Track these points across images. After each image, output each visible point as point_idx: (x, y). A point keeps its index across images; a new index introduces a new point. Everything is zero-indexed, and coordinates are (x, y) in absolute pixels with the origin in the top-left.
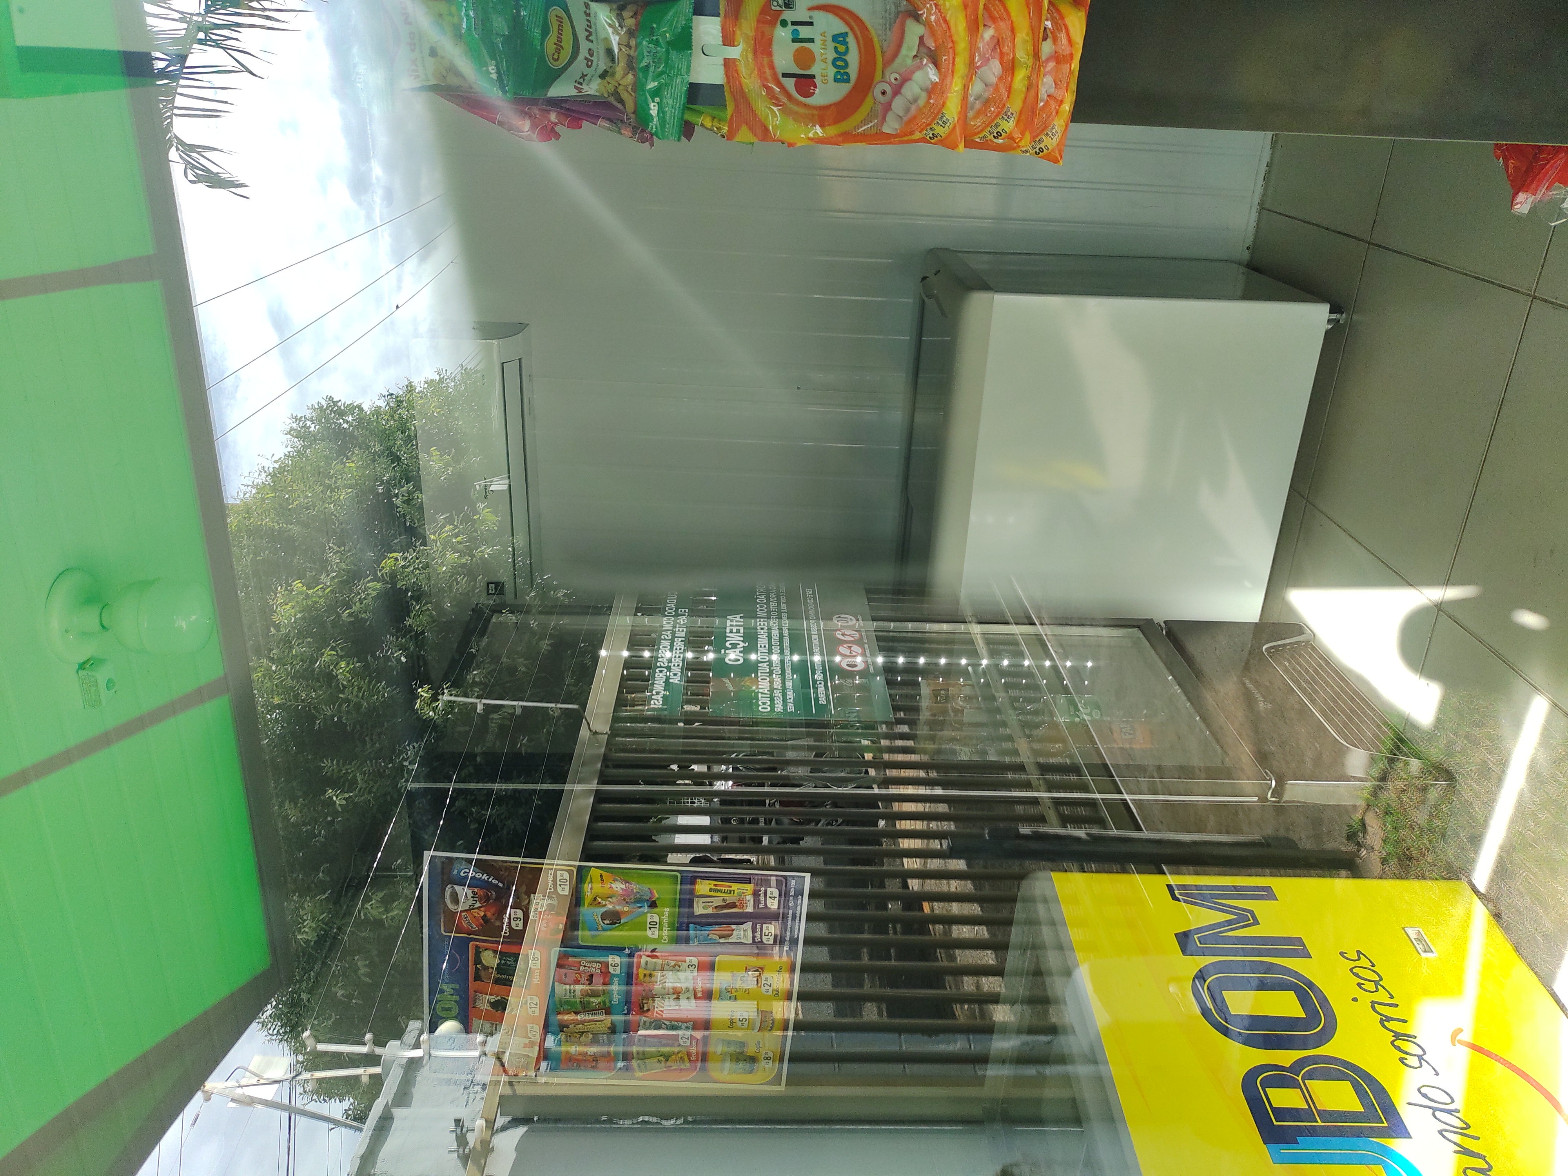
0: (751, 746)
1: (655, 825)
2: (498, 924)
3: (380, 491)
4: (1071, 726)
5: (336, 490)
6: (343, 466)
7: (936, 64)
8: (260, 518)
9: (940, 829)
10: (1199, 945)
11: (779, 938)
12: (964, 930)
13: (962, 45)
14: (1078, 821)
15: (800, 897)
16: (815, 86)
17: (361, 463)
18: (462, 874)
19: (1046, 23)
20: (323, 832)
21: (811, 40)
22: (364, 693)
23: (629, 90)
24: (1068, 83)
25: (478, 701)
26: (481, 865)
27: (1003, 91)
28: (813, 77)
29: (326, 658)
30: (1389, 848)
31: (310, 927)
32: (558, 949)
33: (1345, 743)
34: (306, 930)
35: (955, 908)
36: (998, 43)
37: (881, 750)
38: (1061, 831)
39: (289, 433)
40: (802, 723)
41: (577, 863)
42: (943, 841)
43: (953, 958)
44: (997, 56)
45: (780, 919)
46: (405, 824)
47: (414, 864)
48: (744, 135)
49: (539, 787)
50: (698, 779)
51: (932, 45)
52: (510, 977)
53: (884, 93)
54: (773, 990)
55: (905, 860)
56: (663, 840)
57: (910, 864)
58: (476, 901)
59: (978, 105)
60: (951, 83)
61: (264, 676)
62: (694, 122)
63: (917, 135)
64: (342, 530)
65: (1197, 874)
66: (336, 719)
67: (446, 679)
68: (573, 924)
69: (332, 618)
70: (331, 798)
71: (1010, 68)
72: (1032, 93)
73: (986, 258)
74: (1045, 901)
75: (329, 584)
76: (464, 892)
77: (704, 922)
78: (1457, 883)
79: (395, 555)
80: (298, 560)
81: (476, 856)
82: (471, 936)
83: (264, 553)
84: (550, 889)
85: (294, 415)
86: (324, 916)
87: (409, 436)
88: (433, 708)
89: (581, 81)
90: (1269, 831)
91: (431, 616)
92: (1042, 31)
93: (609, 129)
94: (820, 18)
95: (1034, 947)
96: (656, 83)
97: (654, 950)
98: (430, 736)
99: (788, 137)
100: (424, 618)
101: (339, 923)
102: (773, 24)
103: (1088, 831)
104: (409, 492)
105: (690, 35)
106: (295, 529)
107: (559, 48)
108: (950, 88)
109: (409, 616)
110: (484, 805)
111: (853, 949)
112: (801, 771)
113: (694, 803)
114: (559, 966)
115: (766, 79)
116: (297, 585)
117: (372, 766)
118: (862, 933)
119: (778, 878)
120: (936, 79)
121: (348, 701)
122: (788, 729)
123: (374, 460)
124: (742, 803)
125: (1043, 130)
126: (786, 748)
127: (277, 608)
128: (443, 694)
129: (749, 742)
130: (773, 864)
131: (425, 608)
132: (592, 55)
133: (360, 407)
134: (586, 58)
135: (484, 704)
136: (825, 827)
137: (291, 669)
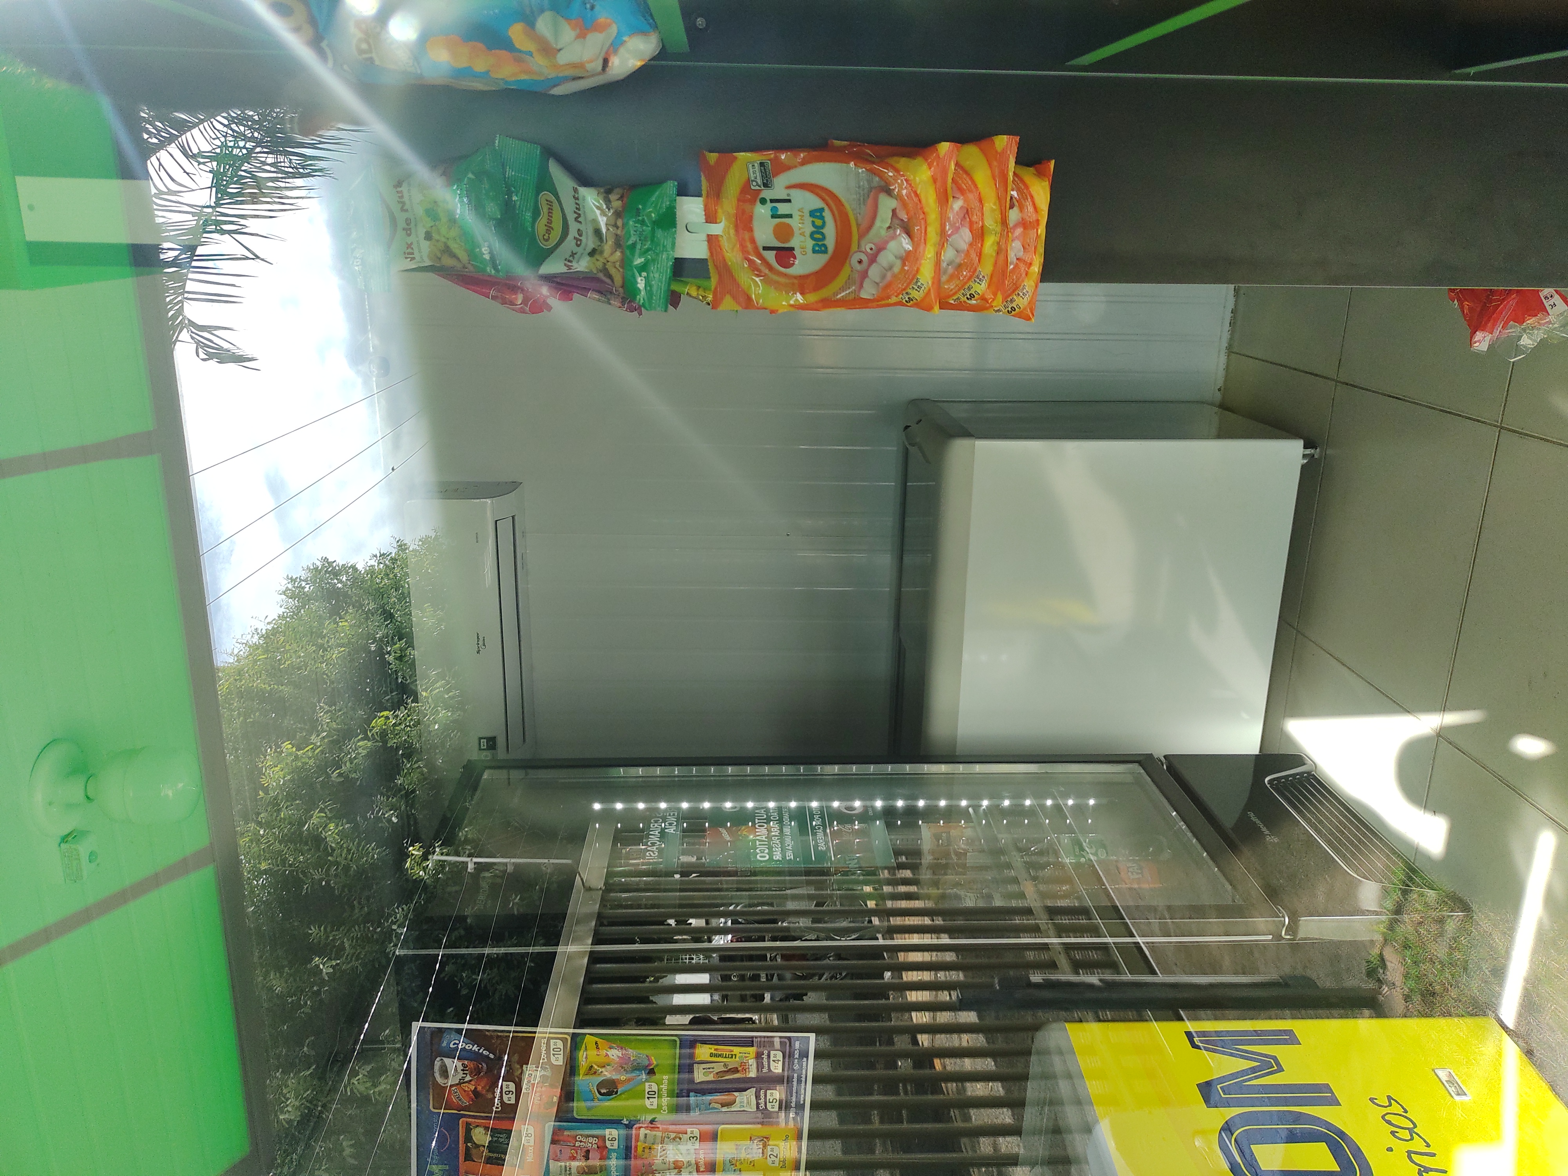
0: (750, 897)
1: (651, 985)
2: (490, 1096)
3: (373, 649)
4: (1077, 866)
5: (329, 649)
6: (336, 625)
7: (909, 234)
8: (251, 680)
9: (948, 978)
10: (1223, 1096)
11: (784, 1102)
12: (978, 1087)
13: (933, 216)
14: (1089, 966)
15: (805, 1059)
16: (795, 258)
17: (354, 622)
18: (451, 1046)
19: (1012, 193)
20: (309, 1003)
21: (790, 216)
22: (353, 854)
23: (617, 266)
24: (1035, 248)
25: (469, 859)
26: (471, 1035)
27: (973, 255)
28: (792, 249)
29: (315, 820)
30: (1411, 984)
31: (294, 1105)
32: (553, 1123)
33: (1356, 876)
34: (289, 1109)
35: (968, 1064)
36: (967, 212)
37: (883, 898)
38: (1073, 978)
39: (284, 593)
40: (801, 871)
41: (572, 1031)
42: (952, 992)
43: (967, 1118)
44: (967, 225)
45: (785, 1082)
46: (393, 991)
47: (402, 1034)
48: (728, 303)
49: (531, 950)
50: (698, 935)
51: (905, 217)
52: (502, 1156)
53: (860, 262)
54: (780, 1161)
55: (914, 1014)
56: (661, 1000)
57: (920, 1018)
58: (466, 1074)
59: (950, 270)
60: (924, 251)
61: (251, 841)
62: (681, 292)
63: (894, 299)
64: (333, 689)
65: (1216, 1019)
66: (324, 883)
67: (436, 838)
68: (568, 1094)
69: (321, 779)
70: (317, 966)
71: (979, 235)
72: (1002, 257)
73: (966, 406)
74: (1061, 1053)
75: (319, 744)
76: (453, 1064)
77: (704, 1090)
78: (1485, 1019)
79: (385, 713)
80: (288, 722)
81: (466, 1026)
82: (462, 1112)
83: (254, 715)
84: (543, 1059)
85: (290, 576)
86: (309, 1092)
87: (403, 593)
88: (424, 867)
89: (571, 259)
90: (1287, 970)
91: (422, 774)
92: (1009, 198)
93: (599, 300)
94: (796, 194)
95: (1052, 1103)
96: (643, 260)
97: (652, 1122)
98: (420, 897)
99: (770, 304)
100: (415, 776)
101: (324, 1100)
102: (753, 202)
103: (1102, 977)
104: (401, 650)
105: (675, 214)
106: (286, 690)
107: (549, 229)
108: (923, 256)
109: (399, 774)
110: (475, 969)
111: (862, 1112)
112: (804, 922)
113: (693, 959)
114: (554, 1142)
115: (749, 253)
116: (287, 746)
117: (360, 931)
118: (871, 1094)
119: (782, 1040)
120: (909, 247)
121: (337, 864)
122: (787, 878)
123: (367, 619)
124: (742, 958)
125: (1014, 291)
126: (786, 898)
127: (266, 771)
128: (434, 853)
129: (747, 893)
130: (776, 1023)
131: (416, 766)
132: (580, 235)
133: (354, 568)
134: (575, 238)
135: (475, 863)
136: (829, 981)
137: (279, 833)
